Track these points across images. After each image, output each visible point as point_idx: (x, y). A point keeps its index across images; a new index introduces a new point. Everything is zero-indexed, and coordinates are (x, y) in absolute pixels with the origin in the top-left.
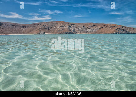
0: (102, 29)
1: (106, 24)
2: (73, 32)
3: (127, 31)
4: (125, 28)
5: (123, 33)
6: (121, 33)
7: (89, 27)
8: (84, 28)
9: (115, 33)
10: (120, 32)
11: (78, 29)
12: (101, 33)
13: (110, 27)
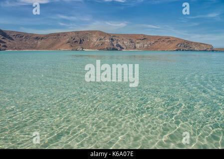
0: (156, 44)
1: (162, 37)
2: (116, 48)
3: (191, 48)
4: (188, 42)
5: (186, 50)
6: (183, 50)
7: (137, 41)
8: (132, 42)
9: (176, 50)
10: (182, 48)
11: (123, 43)
12: (156, 49)
13: (168, 41)
